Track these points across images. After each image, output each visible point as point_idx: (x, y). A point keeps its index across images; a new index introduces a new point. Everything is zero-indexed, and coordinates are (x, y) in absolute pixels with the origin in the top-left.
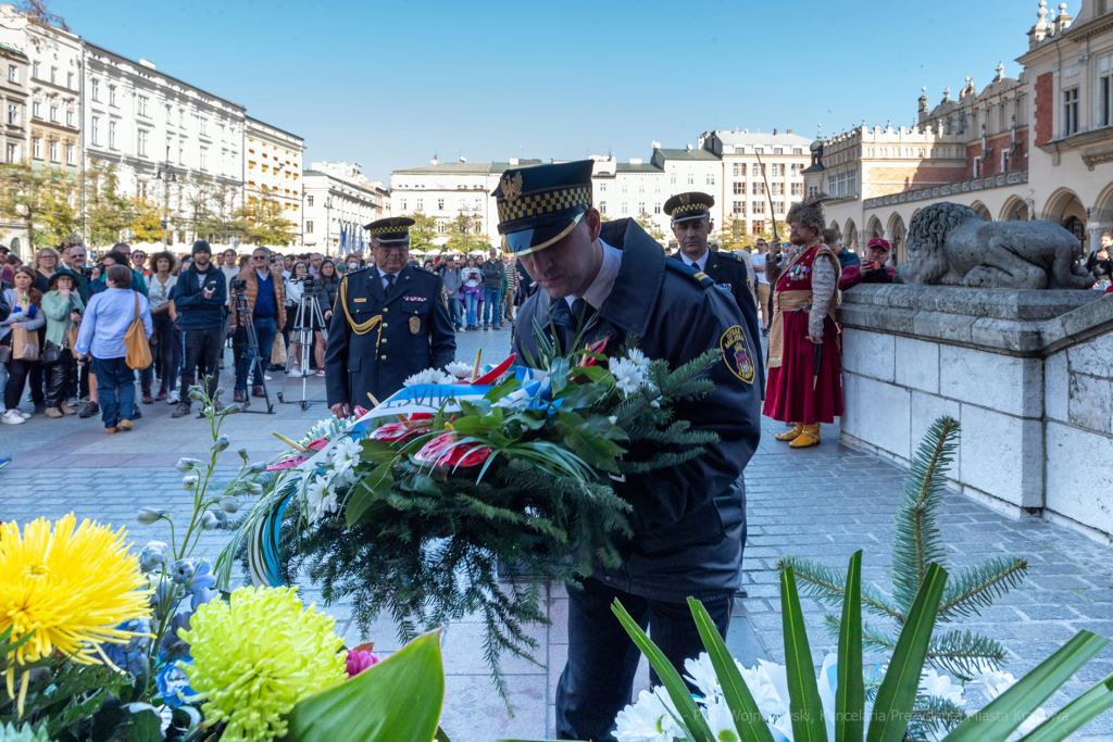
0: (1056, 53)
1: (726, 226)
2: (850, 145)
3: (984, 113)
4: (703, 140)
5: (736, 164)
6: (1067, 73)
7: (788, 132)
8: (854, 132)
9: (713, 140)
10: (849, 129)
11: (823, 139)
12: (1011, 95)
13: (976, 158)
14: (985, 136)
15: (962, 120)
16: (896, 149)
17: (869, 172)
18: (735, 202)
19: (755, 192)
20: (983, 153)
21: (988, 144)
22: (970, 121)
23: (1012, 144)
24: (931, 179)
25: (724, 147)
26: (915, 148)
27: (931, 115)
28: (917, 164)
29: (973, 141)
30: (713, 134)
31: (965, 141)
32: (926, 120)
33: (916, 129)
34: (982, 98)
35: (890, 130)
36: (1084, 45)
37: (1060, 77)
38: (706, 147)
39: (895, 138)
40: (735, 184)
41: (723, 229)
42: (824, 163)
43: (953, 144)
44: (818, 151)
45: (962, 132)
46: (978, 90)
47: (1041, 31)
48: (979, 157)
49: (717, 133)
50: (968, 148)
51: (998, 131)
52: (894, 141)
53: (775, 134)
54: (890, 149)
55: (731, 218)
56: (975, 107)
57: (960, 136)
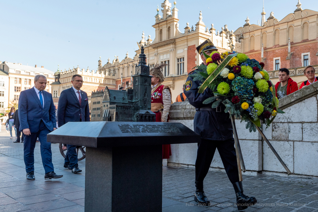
0: (148, 51)
1: (10, 106)
3: (122, 69)
5: (16, 78)
6: (151, 58)
7: (42, 67)
8: (74, 70)
9: (4, 66)
10: (72, 69)
11: (60, 71)
12: (131, 64)
13: (119, 85)
14: (122, 77)
15: (114, 71)
16: (90, 78)
18: (15, 96)
20: (121, 84)
21: (123, 80)
22: (117, 71)
23: (131, 81)
25: (10, 70)
26: (98, 79)
27: (103, 67)
28: (98, 85)
29: (118, 79)
30: (4, 63)
31: (115, 79)
32: (101, 69)
33: (98, 72)
34: (121, 64)
35: (88, 71)
36: (156, 50)
37: (149, 59)
39: (90, 74)
40: (15, 87)
42: (60, 81)
43: (111, 79)
44: (58, 76)
45: (114, 75)
46: (120, 61)
47: (143, 43)
48: (120, 85)
49: (6, 63)
50: (116, 81)
51: (126, 76)
52: (90, 76)
53: (35, 67)
54: (88, 78)
55: (13, 102)
56: (119, 66)
57: (113, 77)
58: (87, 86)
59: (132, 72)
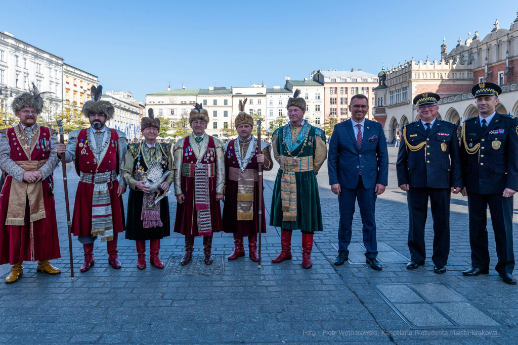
1: (326, 122)
2: (404, 72)
3: (486, 51)
4: (313, 75)
5: (331, 88)
7: (359, 70)
8: (406, 65)
9: (318, 75)
10: (403, 63)
11: (386, 70)
12: (505, 39)
13: (480, 78)
14: (487, 65)
15: (471, 54)
16: (432, 74)
17: (416, 88)
18: (331, 109)
19: (342, 103)
20: (486, 75)
21: (489, 69)
22: (476, 56)
23: (507, 68)
24: (452, 91)
25: (325, 79)
27: (449, 54)
29: (478, 68)
30: (318, 72)
31: (473, 68)
32: (447, 58)
33: (443, 62)
34: (484, 42)
35: (428, 63)
38: (315, 80)
39: (431, 67)
40: (331, 99)
41: (325, 124)
42: (386, 84)
43: (466, 70)
44: (383, 77)
45: (471, 63)
46: (481, 38)
48: (483, 77)
49: (321, 72)
50: (475, 73)
51: (496, 61)
52: (431, 69)
53: (352, 71)
54: (428, 74)
55: (329, 117)
56: (479, 48)
57: (470, 66)
58: (427, 85)
59: (507, 52)
